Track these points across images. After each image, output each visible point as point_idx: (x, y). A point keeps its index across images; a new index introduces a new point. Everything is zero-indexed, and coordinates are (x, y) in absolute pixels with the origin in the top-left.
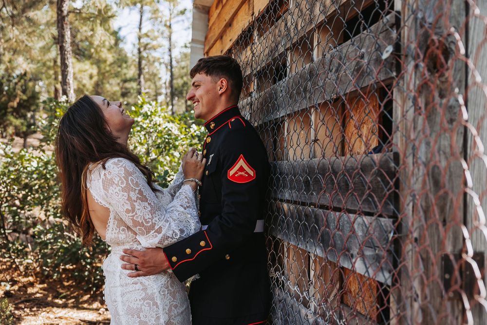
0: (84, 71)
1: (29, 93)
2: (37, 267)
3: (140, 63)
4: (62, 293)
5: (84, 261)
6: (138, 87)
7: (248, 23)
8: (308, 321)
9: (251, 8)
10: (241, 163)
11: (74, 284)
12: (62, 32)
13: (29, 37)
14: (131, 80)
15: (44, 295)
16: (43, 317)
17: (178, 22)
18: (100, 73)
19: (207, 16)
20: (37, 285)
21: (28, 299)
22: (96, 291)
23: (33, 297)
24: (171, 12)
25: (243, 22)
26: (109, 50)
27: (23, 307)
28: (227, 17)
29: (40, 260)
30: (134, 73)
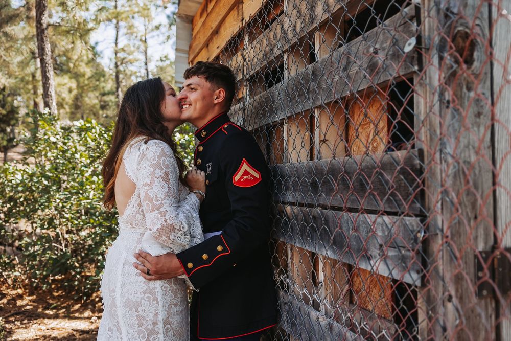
0: (64, 85)
1: (8, 108)
2: (26, 279)
3: (117, 77)
4: (53, 304)
5: (74, 271)
6: (117, 100)
7: (238, 29)
8: (319, 323)
9: (240, 14)
10: (245, 167)
11: (64, 294)
12: (41, 45)
13: (7, 52)
14: (109, 93)
15: (34, 307)
16: (34, 329)
17: (153, 37)
18: (79, 86)
19: (191, 25)
20: (26, 298)
21: (18, 312)
22: (87, 300)
23: (23, 309)
24: (146, 28)
25: (231, 28)
26: (87, 64)
27: (14, 320)
28: (214, 25)
29: (28, 272)
30: (112, 87)
